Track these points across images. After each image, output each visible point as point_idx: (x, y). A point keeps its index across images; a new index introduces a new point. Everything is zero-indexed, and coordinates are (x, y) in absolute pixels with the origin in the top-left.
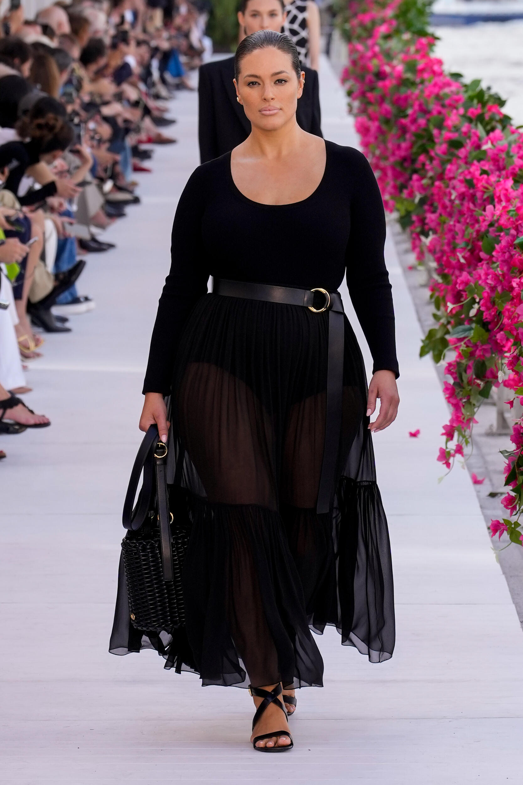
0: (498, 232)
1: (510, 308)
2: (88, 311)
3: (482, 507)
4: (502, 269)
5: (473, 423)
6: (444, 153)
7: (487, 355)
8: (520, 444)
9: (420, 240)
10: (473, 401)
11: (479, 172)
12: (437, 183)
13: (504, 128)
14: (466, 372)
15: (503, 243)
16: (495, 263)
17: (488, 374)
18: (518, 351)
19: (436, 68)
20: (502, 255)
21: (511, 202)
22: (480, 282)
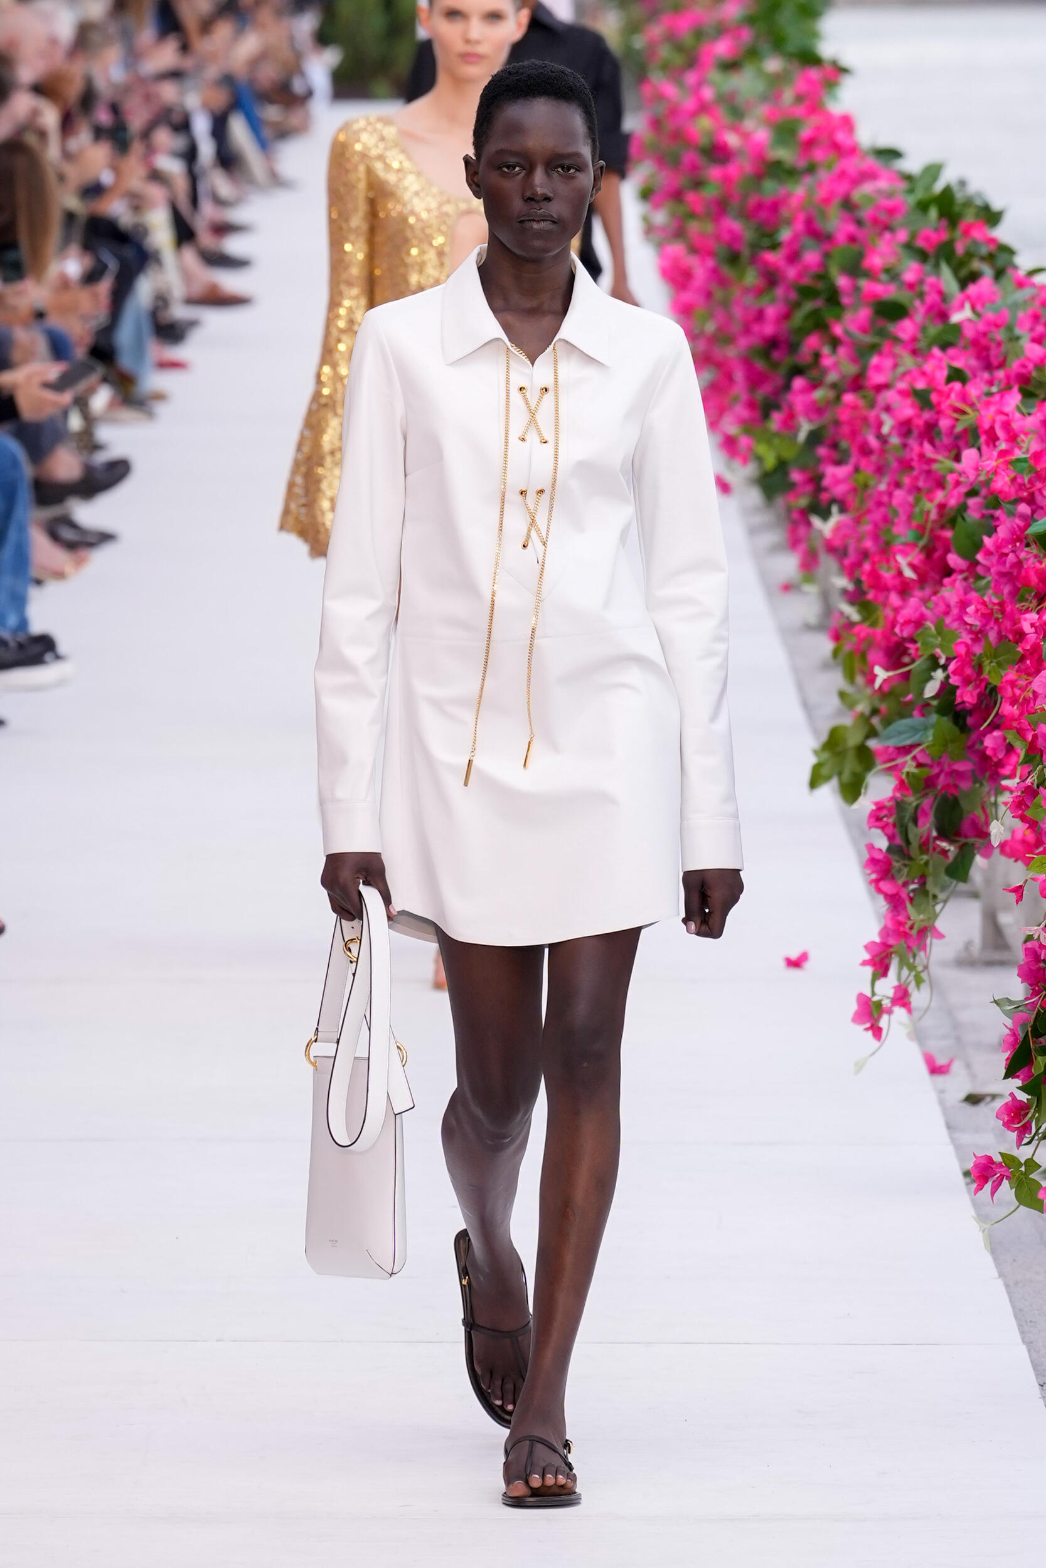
0: (987, 508)
1: (1016, 680)
2: (60, 683)
3: (949, 1127)
4: (998, 591)
5: (932, 937)
6: (864, 330)
7: (964, 786)
8: (1039, 984)
9: (809, 524)
10: (930, 887)
11: (945, 373)
12: (849, 398)
13: (999, 274)
14: (915, 821)
15: (1002, 532)
16: (983, 578)
17: (966, 826)
18: (1036, 776)
19: (840, 137)
20: (998, 562)
21: (1019, 440)
22: (948, 620)
